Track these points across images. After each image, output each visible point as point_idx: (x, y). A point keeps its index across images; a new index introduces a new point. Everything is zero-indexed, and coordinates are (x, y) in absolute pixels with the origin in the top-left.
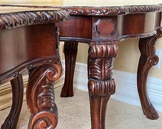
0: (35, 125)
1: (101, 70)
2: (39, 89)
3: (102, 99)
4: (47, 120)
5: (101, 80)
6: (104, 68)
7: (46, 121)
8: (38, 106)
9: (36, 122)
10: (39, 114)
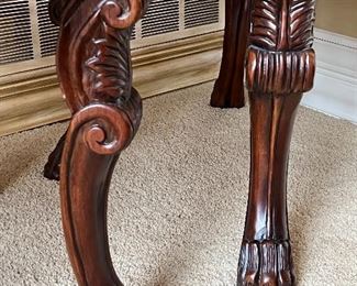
0: (79, 135)
1: (277, 22)
2: (87, 46)
3: (276, 101)
4: (106, 125)
5: (275, 49)
6: (288, 17)
7: (102, 128)
8: (86, 89)
9: (80, 126)
10: (87, 108)
